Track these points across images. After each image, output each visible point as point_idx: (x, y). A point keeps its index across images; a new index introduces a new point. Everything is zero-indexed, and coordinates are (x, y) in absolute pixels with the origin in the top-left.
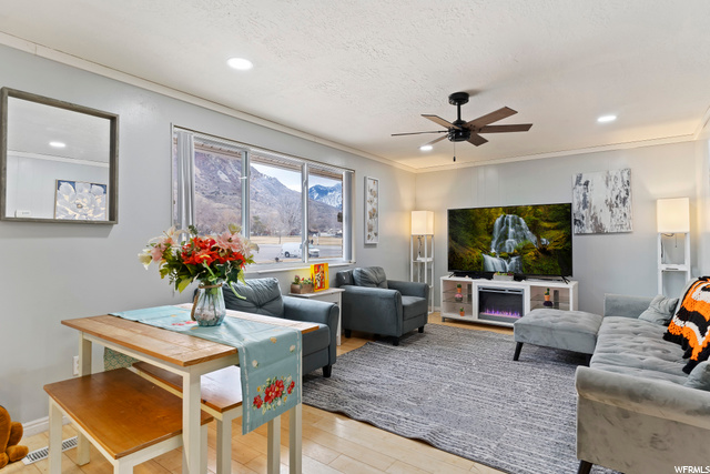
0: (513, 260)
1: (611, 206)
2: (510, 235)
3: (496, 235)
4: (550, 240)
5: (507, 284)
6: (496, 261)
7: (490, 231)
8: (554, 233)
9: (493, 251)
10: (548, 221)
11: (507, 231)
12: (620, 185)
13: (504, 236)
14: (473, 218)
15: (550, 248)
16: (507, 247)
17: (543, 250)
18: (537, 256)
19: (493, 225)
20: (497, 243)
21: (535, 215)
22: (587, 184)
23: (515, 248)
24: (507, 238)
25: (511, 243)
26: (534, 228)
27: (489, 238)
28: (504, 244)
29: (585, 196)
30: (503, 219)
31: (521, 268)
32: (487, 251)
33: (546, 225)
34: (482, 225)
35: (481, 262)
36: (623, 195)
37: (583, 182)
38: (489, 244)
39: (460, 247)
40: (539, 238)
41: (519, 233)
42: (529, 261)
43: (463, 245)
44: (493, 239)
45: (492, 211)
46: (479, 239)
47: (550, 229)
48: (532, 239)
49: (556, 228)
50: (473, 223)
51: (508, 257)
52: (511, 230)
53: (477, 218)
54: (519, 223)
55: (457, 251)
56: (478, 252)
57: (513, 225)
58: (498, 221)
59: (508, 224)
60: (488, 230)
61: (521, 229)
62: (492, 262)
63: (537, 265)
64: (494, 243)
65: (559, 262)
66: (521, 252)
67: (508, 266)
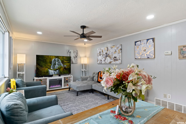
0: (57, 71)
1: (74, 58)
2: (56, 64)
3: (53, 64)
4: (66, 65)
5: (57, 77)
6: (52, 71)
7: (51, 63)
8: (67, 64)
9: (52, 68)
10: (66, 61)
11: (56, 63)
12: (76, 53)
13: (55, 64)
14: (45, 58)
15: (66, 68)
16: (56, 67)
17: (65, 68)
18: (63, 70)
19: (51, 61)
20: (53, 66)
21: (63, 59)
22: (70, 52)
23: (58, 67)
24: (55, 65)
25: (57, 66)
26: (63, 62)
27: (50, 65)
28: (55, 67)
29: (70, 55)
30: (55, 59)
31: (59, 73)
32: (50, 69)
33: (65, 62)
34: (48, 61)
35: (48, 72)
36: (76, 55)
37: (69, 52)
38: (50, 66)
39: (41, 67)
40: (64, 65)
41: (59, 64)
42: (61, 71)
43: (42, 66)
44: (51, 65)
45: (52, 57)
46: (47, 65)
47: (66, 63)
48: (62, 65)
49: (68, 63)
50: (45, 60)
51: (56, 70)
52: (57, 63)
53: (47, 59)
54: (59, 61)
55: (39, 68)
56: (47, 69)
57: (57, 61)
58: (53, 60)
59: (56, 61)
60: (50, 62)
61: (59, 62)
62: (51, 72)
63: (63, 72)
64: (52, 66)
65: (68, 71)
66: (59, 69)
67: (56, 73)
